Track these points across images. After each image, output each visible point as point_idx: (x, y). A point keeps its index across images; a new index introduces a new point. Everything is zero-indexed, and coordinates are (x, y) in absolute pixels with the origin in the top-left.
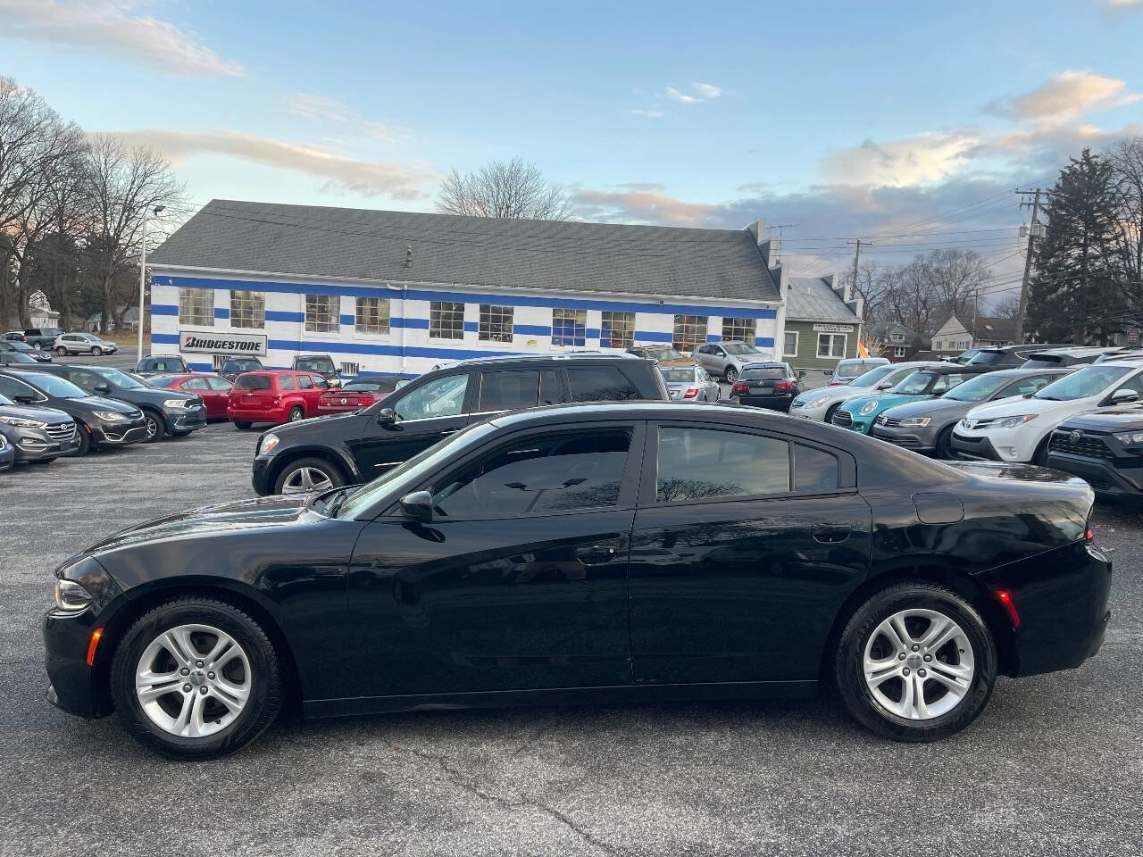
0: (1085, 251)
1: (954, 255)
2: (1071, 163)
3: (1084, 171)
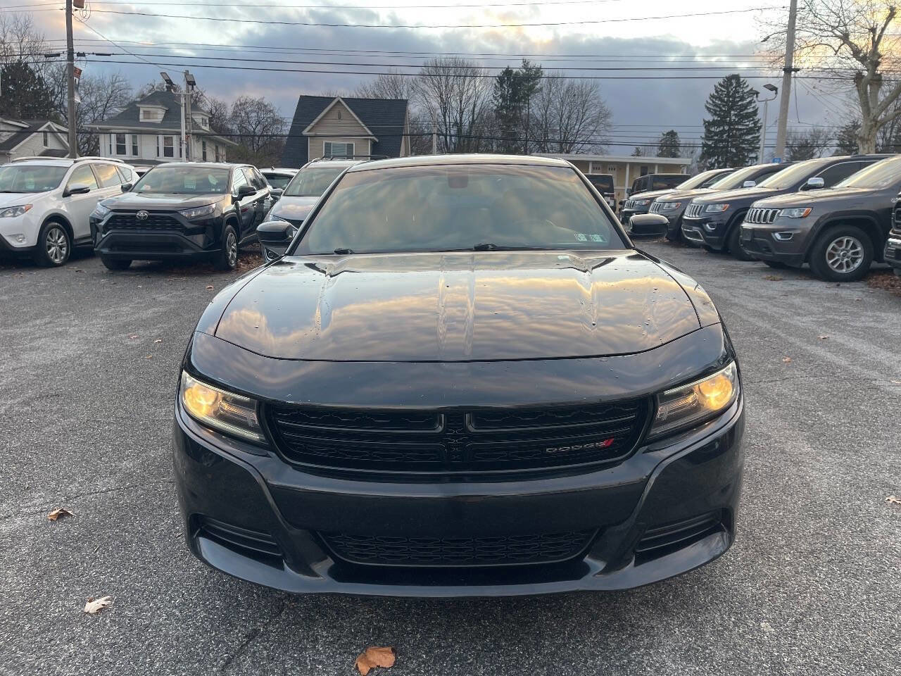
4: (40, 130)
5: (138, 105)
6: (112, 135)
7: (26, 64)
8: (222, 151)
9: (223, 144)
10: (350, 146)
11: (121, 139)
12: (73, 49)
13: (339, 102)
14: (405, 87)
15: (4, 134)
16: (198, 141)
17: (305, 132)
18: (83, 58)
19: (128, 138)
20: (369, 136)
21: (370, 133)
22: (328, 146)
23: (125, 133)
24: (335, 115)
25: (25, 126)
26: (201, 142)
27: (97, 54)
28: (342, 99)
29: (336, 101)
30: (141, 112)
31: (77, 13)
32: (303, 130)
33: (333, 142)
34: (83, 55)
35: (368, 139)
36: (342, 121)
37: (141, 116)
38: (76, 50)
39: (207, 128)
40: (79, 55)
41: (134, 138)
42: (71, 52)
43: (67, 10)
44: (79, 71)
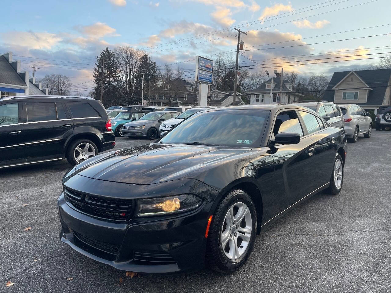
0: (110, 79)
1: (60, 76)
2: (104, 51)
3: (107, 55)
4: (232, 95)
5: (265, 83)
6: (255, 95)
8: (297, 99)
9: (297, 96)
10: (356, 94)
11: (258, 97)
12: (238, 66)
13: (352, 73)
15: (220, 97)
16: (286, 95)
17: (333, 88)
19: (261, 96)
20: (367, 88)
21: (368, 86)
22: (345, 94)
23: (259, 94)
24: (350, 79)
25: (228, 94)
26: (288, 96)
28: (354, 71)
29: (350, 73)
30: (266, 85)
31: (240, 52)
32: (332, 87)
33: (347, 92)
34: (241, 67)
35: (366, 89)
36: (353, 82)
37: (266, 87)
39: (291, 90)
40: (240, 67)
41: (263, 95)
42: (237, 67)
43: (237, 51)
44: (239, 73)
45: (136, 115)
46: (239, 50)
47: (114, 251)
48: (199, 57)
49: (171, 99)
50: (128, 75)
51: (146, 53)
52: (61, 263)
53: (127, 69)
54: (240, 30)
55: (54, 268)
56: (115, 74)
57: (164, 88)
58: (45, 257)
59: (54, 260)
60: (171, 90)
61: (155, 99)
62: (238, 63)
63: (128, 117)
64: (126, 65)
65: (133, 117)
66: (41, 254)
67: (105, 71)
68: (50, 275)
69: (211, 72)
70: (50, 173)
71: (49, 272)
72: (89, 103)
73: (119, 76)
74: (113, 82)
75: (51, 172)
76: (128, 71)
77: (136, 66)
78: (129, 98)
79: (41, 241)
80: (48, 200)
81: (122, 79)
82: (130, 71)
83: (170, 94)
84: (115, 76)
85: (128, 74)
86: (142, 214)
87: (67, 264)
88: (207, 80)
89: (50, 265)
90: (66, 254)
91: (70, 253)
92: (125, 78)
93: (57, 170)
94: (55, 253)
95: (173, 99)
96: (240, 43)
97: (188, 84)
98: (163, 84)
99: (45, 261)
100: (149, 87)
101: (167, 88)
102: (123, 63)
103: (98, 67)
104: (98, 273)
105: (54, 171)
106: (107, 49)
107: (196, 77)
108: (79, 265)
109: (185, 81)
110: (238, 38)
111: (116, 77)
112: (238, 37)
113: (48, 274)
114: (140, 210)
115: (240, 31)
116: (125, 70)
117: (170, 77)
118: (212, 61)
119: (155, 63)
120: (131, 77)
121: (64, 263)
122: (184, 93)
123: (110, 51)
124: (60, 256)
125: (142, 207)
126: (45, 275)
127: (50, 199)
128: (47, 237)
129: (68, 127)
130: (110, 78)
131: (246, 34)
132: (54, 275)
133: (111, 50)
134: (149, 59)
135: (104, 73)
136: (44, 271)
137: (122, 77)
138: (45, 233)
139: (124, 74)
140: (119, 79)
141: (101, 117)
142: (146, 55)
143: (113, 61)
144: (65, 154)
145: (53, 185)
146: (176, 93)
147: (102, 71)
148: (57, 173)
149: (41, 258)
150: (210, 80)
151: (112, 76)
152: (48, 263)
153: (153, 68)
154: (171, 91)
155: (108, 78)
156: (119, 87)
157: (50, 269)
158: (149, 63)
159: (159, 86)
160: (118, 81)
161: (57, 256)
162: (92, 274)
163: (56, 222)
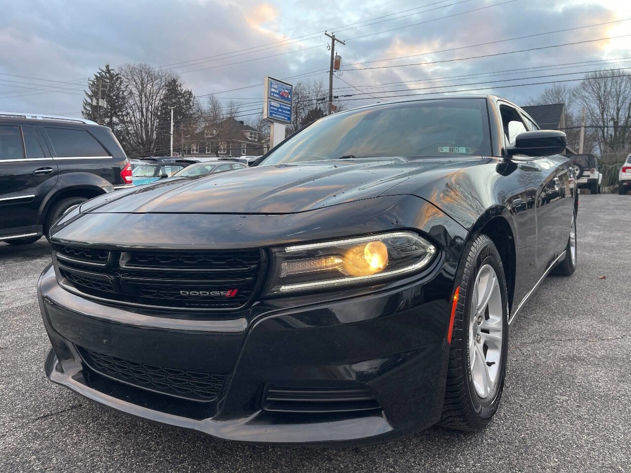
0: (111, 119)
2: (101, 71)
3: (107, 77)
7: (320, 109)
12: (332, 94)
14: (567, 96)
18: (337, 99)
27: (345, 96)
31: (335, 73)
34: (337, 97)
38: (334, 94)
40: (335, 97)
42: (331, 97)
43: (330, 72)
44: (334, 108)
45: (166, 169)
46: (334, 70)
47: (202, 394)
48: (269, 77)
49: (219, 152)
50: (144, 113)
51: (174, 76)
52: (63, 429)
53: (141, 102)
54: (334, 36)
55: (47, 443)
56: (120, 111)
57: (207, 134)
58: (22, 418)
59: (45, 424)
60: (218, 136)
61: (192, 153)
62: (333, 90)
63: (152, 173)
64: (140, 95)
65: (161, 173)
66: (12, 411)
67: (103, 103)
68: (39, 459)
69: (289, 104)
70: (12, 262)
71: (36, 452)
72: (87, 131)
73: (128, 114)
74: (117, 124)
75: (14, 260)
76: (145, 106)
77: (158, 98)
78: (147, 152)
79: (9, 383)
80: (14, 305)
81: (133, 119)
82: (148, 106)
83: (217, 144)
84: (120, 113)
85: (144, 110)
86: (285, 288)
87: (78, 432)
88: (283, 118)
89: (36, 437)
90: (72, 407)
91: (81, 405)
92: (138, 118)
93: (27, 258)
94: (46, 407)
95: (222, 152)
96: (334, 57)
97: (248, 127)
98: (205, 127)
99: (22, 427)
100: (182, 132)
101: (212, 134)
102: (135, 91)
103: (90, 97)
104: (164, 447)
105: (19, 259)
106: (107, 67)
107: (265, 112)
108: (110, 433)
109: (242, 122)
110: (331, 50)
111: (122, 116)
112: (331, 48)
113: (34, 457)
114: (283, 275)
115: (334, 39)
116: (139, 104)
117: (216, 117)
118: (291, 85)
119: (190, 94)
120: (150, 117)
121: (71, 428)
122: (240, 143)
123: (112, 72)
124: (57, 414)
125: (287, 269)
126: (26, 462)
127: (18, 304)
128: (20, 375)
129: (46, 173)
130: (111, 117)
131: (344, 44)
132: (50, 460)
133: (113, 70)
134: (180, 86)
135: (101, 107)
136: (23, 450)
137: (134, 116)
138: (15, 365)
139: (137, 110)
140: (129, 119)
141: (111, 157)
142: (174, 79)
143: (118, 89)
144: (42, 225)
145: (20, 282)
146: (228, 143)
147: (98, 103)
148: (27, 262)
149: (12, 420)
150: (288, 117)
151: (115, 113)
152: (31, 431)
153: (188, 101)
154: (219, 140)
155: (108, 117)
156: (128, 133)
157: (39, 445)
158: (180, 94)
159: (198, 131)
160: (127, 122)
161: (52, 415)
162: (150, 449)
163: (37, 344)
